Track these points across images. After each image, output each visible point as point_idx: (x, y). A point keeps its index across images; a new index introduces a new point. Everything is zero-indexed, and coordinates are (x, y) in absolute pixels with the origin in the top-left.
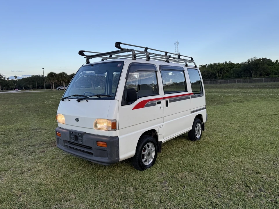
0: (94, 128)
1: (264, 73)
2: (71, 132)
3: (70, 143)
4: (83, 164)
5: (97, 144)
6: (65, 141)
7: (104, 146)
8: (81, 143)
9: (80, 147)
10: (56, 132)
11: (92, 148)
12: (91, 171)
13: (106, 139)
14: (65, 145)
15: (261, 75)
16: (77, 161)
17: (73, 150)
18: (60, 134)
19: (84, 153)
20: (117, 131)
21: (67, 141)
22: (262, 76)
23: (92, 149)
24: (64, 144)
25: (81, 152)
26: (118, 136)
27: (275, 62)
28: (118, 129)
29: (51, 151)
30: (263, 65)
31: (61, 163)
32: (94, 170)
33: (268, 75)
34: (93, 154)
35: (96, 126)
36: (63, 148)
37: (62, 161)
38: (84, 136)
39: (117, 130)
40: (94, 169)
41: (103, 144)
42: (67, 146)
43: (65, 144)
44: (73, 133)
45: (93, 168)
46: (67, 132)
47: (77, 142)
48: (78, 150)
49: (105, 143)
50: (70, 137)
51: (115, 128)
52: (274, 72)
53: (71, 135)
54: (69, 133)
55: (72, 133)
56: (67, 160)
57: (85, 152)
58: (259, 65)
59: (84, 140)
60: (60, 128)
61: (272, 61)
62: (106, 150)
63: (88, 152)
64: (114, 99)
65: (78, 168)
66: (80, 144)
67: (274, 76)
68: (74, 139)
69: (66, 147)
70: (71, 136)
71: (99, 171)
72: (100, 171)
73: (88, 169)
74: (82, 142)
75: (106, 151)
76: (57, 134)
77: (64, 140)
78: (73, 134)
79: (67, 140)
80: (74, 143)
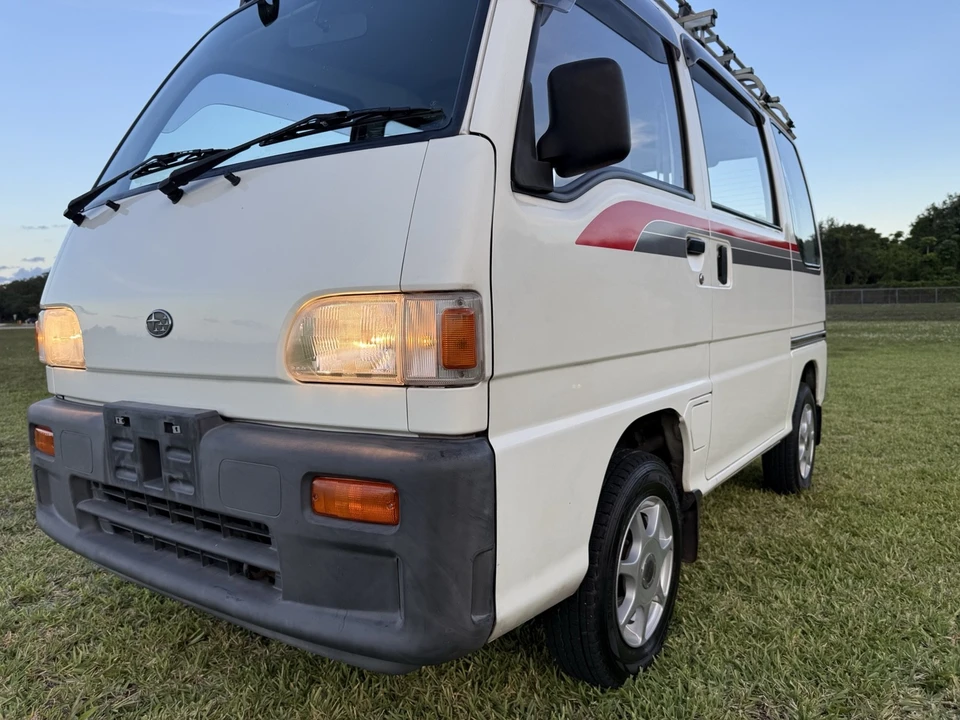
0: (283, 372)
1: (859, 272)
2: (118, 420)
3: (117, 496)
4: (205, 638)
5: (309, 497)
6: (82, 486)
7: (376, 512)
8: (182, 492)
9: (183, 526)
10: (33, 426)
11: (266, 529)
12: (258, 697)
13: (388, 453)
14: (82, 514)
15: (849, 281)
16: (171, 612)
17: (131, 543)
18: (50, 440)
19: (210, 571)
20: (481, 387)
21: (96, 484)
22: (854, 284)
23: (268, 541)
24: (76, 502)
25: (185, 562)
26: (484, 434)
27: (891, 238)
28: (488, 373)
29: (28, 550)
30: (858, 247)
31: (64, 629)
32: (281, 686)
33: (872, 280)
34: (272, 581)
35: (303, 355)
36: (70, 531)
37: (76, 617)
38: (209, 443)
39: (481, 377)
40: (280, 678)
41: (363, 500)
42: (96, 518)
43: (83, 506)
44: (127, 421)
45: (273, 672)
46: (93, 420)
47: (154, 489)
48: (162, 544)
49: (387, 491)
50: (110, 454)
51: (464, 362)
52: (893, 269)
53: (115, 439)
54: (101, 426)
55: (120, 422)
56: (112, 609)
57: (211, 560)
58: (845, 246)
59: (207, 473)
60: (61, 400)
61: (883, 236)
62: (389, 545)
63: (236, 567)
64: (453, 130)
65: (175, 664)
66: (177, 499)
67: (894, 282)
68: (138, 467)
69: (90, 527)
70: (120, 446)
71: (316, 694)
72: (324, 694)
73: (238, 680)
74: (188, 490)
75: (390, 554)
76: (33, 436)
77: (74, 478)
78: (126, 432)
79: (92, 477)
80: (140, 496)
